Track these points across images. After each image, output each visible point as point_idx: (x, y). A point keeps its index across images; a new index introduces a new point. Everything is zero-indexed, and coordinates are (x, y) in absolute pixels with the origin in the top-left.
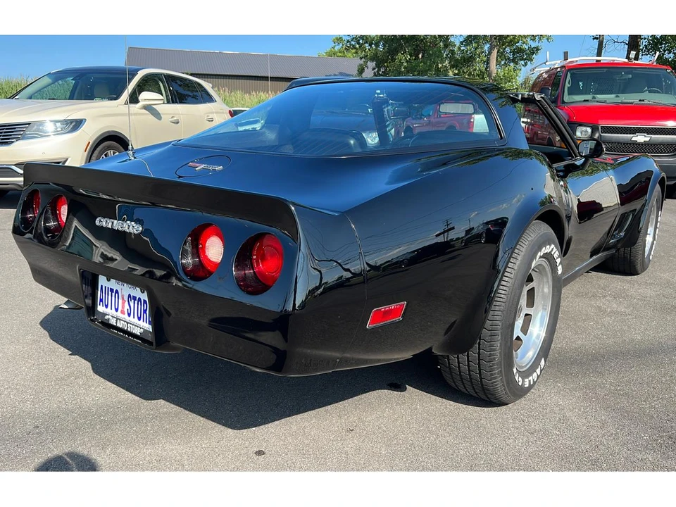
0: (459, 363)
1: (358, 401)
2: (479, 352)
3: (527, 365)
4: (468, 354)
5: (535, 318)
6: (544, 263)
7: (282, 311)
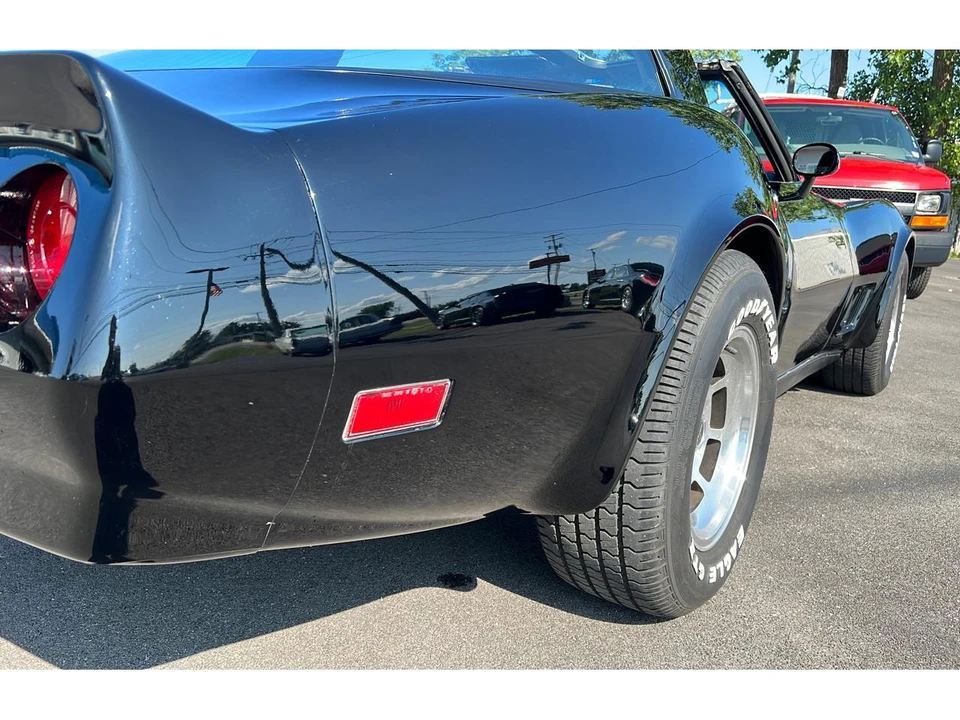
0: (578, 533)
1: (374, 613)
2: (620, 509)
3: (712, 539)
4: (597, 513)
5: (726, 447)
6: (746, 334)
7: (64, 378)
